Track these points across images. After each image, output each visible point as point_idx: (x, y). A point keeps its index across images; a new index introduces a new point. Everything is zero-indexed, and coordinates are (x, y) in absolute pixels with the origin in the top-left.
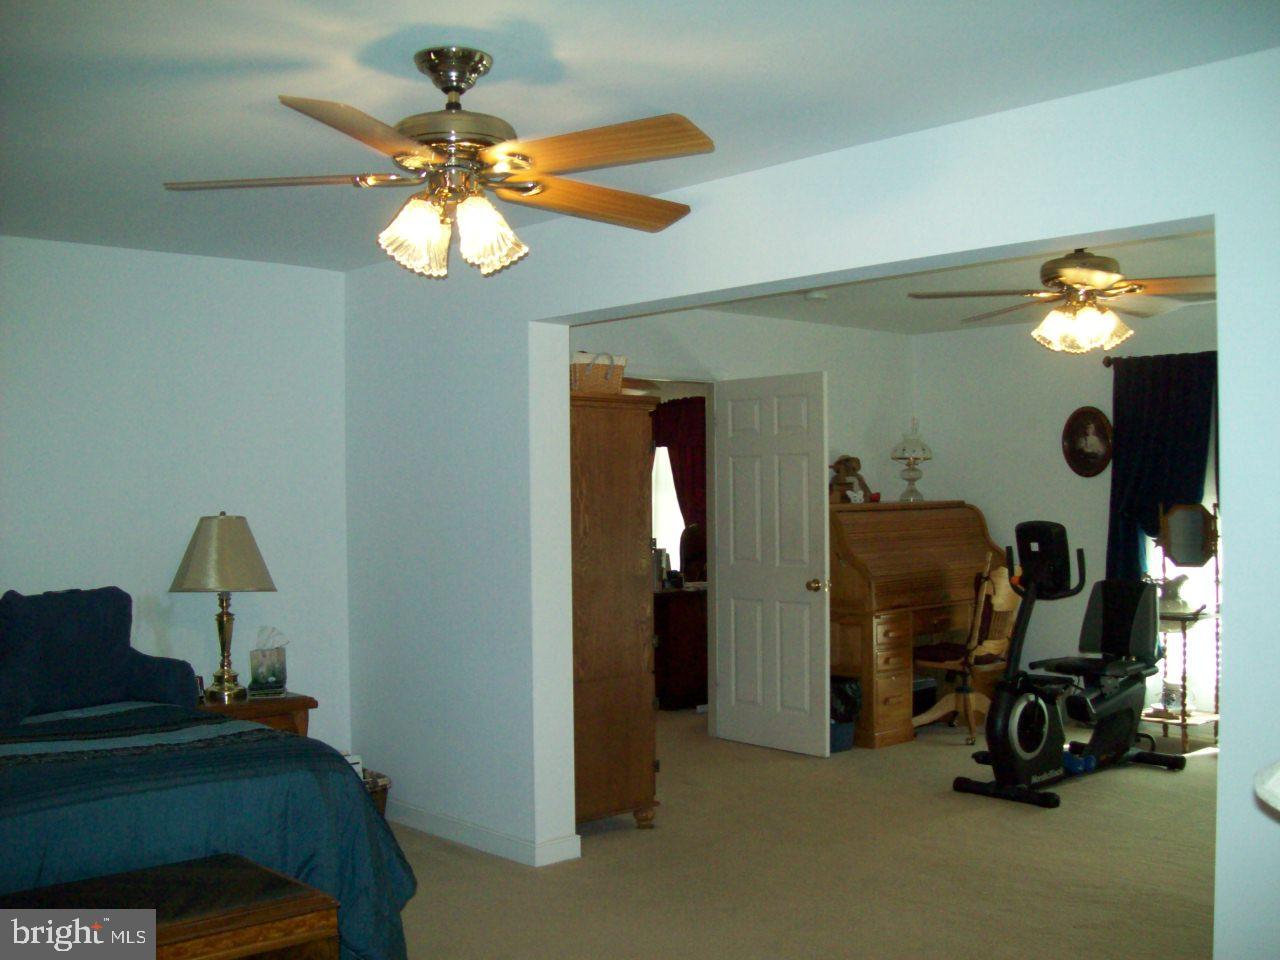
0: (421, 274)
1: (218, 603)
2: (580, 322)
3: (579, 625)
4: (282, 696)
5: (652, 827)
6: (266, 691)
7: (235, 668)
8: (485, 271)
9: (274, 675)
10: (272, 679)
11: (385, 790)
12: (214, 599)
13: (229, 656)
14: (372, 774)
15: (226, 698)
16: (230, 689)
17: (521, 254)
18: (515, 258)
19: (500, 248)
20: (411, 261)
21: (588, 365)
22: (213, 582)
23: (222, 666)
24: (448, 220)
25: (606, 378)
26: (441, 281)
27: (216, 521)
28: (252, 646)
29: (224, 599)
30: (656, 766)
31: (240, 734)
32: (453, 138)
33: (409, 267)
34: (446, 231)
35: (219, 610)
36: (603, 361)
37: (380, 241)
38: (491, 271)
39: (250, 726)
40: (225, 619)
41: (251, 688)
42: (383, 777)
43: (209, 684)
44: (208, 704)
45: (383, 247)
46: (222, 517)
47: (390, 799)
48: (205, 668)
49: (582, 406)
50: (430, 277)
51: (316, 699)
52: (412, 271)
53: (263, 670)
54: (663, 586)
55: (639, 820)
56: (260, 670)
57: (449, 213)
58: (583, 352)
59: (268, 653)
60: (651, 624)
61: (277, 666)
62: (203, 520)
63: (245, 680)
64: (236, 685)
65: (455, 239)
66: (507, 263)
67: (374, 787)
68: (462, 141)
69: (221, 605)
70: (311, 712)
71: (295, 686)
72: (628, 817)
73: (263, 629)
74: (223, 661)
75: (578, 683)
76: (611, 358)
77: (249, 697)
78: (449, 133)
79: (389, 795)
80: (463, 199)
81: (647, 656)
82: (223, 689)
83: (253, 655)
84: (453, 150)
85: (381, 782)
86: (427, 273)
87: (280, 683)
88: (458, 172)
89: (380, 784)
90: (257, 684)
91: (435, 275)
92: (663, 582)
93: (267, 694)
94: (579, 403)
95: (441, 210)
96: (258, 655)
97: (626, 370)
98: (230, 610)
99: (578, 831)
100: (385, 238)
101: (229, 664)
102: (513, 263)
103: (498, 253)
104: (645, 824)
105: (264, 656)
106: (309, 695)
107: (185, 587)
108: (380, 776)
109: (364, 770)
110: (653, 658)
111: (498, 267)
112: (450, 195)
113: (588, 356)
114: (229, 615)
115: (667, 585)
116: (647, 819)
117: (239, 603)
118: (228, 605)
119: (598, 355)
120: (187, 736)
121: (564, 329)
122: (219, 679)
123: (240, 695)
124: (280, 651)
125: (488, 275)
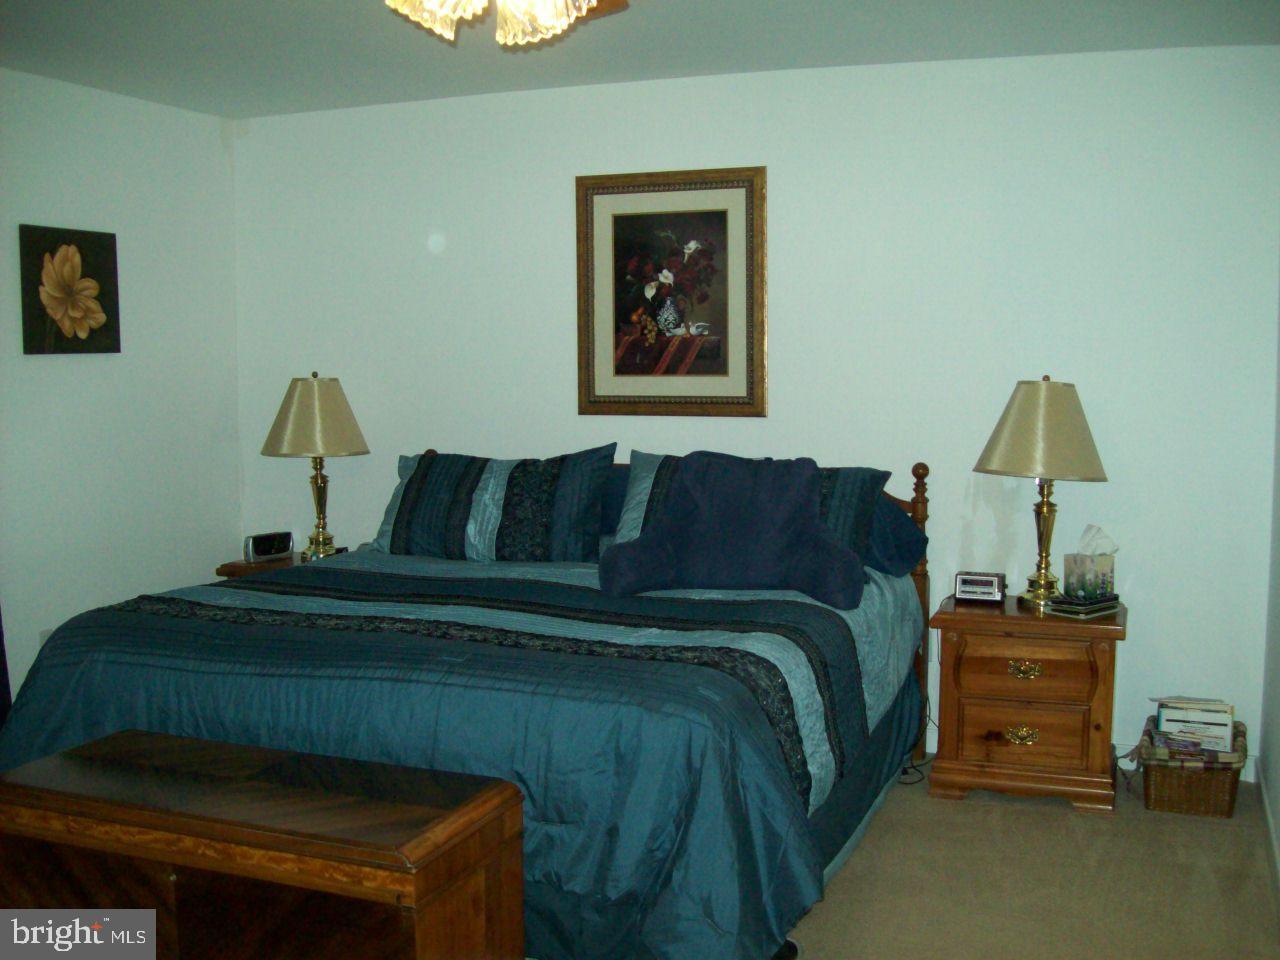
1: (1038, 489)
6: (1075, 608)
9: (1085, 589)
10: (1082, 593)
13: (1047, 557)
15: (1041, 608)
16: (1044, 597)
23: (1039, 568)
27: (1039, 386)
29: (1045, 487)
35: (1039, 499)
40: (1045, 509)
46: (1045, 382)
53: (1074, 580)
62: (1021, 384)
64: (1052, 592)
69: (1041, 492)
73: (1088, 528)
74: (1040, 562)
82: (1038, 597)
83: (1067, 560)
96: (1070, 561)
98: (1052, 499)
101: (1047, 567)
105: (1076, 563)
107: (991, 467)
114: (1051, 506)
118: (1050, 493)
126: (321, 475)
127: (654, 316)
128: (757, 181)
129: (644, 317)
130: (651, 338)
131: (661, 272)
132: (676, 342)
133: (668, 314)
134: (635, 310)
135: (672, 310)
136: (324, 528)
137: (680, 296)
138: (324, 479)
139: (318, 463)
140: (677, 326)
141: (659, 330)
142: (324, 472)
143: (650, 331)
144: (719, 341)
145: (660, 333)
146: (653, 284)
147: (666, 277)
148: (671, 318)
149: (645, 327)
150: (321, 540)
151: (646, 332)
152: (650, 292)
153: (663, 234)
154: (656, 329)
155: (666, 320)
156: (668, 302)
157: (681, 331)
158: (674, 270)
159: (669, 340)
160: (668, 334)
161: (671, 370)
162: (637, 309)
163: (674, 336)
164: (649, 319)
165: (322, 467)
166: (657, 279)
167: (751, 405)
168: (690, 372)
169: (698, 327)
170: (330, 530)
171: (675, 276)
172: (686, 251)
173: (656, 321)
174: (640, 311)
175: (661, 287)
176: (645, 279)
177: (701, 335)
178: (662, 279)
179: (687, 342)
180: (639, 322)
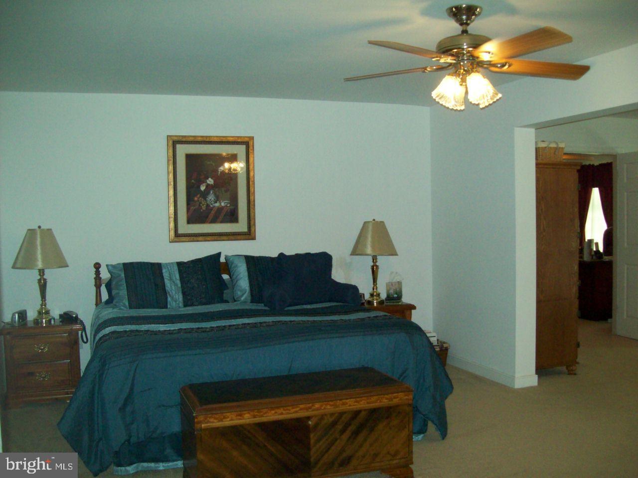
0: (452, 109)
1: (372, 260)
2: (540, 127)
3: (540, 273)
4: (400, 303)
5: (575, 374)
6: (392, 301)
7: (379, 290)
8: (481, 106)
9: (396, 294)
10: (396, 296)
11: (447, 349)
12: (370, 259)
13: (376, 285)
14: (441, 342)
15: (375, 304)
16: (376, 300)
17: (498, 98)
18: (495, 100)
19: (487, 96)
20: (447, 104)
21: (546, 147)
22: (369, 250)
24: (464, 84)
25: (555, 154)
26: (461, 112)
27: (371, 224)
28: (387, 280)
29: (374, 259)
30: (578, 345)
31: (377, 316)
32: (465, 47)
33: (446, 106)
34: (463, 89)
35: (372, 264)
36: (553, 145)
37: (432, 95)
38: (484, 106)
39: (382, 313)
40: (375, 268)
41: (386, 299)
42: (446, 343)
43: (367, 297)
44: (366, 306)
45: (434, 98)
46: (374, 222)
47: (449, 354)
48: (365, 289)
49: (542, 168)
50: (456, 110)
51: (415, 305)
52: (448, 108)
53: (392, 291)
54: (592, 258)
55: (569, 371)
56: (390, 292)
57: (463, 80)
58: (543, 141)
59: (394, 284)
60: (577, 275)
61: (398, 290)
62: (365, 223)
63: (383, 296)
64: (379, 298)
65: (467, 93)
66: (491, 102)
67: (442, 348)
68: (469, 48)
69: (373, 262)
70: (413, 311)
71: (406, 299)
72: (564, 368)
73: (392, 273)
74: (374, 287)
75: (539, 302)
76: (557, 144)
77: (385, 304)
78: (463, 45)
79: (449, 352)
80: (469, 74)
81: (575, 290)
82: (373, 300)
83: (387, 285)
84: (465, 52)
85: (445, 345)
86: (455, 109)
87: (399, 297)
88: (467, 62)
89: (445, 346)
90: (389, 298)
91: (459, 109)
92: (592, 256)
93: (393, 302)
94: (540, 166)
95: (460, 80)
96: (389, 285)
97: (565, 150)
99: (537, 373)
100: (434, 94)
101: (376, 289)
102: (494, 102)
103: (486, 99)
104: (571, 373)
105: (392, 285)
106: (412, 303)
107: (357, 253)
108: (444, 343)
109: (438, 340)
110: (578, 291)
111: (487, 105)
112: (464, 72)
113: (547, 143)
115: (594, 257)
116: (572, 370)
117: (381, 261)
119: (550, 142)
120: (353, 317)
121: (533, 130)
122: (372, 295)
123: (381, 303)
124: (400, 283)
125: (483, 108)
126: (43, 278)
127: (205, 198)
128: (251, 143)
129: (200, 198)
130: (204, 208)
131: (208, 179)
132: (215, 209)
133: (211, 197)
134: (196, 196)
135: (213, 195)
136: (45, 305)
137: (217, 190)
138: (45, 280)
139: (42, 272)
140: (216, 202)
141: (207, 204)
142: (45, 277)
143: (203, 205)
144: (235, 208)
145: (208, 206)
146: (204, 184)
147: (210, 181)
148: (213, 199)
149: (201, 203)
150: (44, 312)
151: (201, 205)
152: (203, 188)
153: (209, 163)
154: (206, 204)
155: (210, 200)
156: (211, 192)
157: (217, 205)
158: (214, 178)
159: (212, 209)
160: (211, 206)
161: (214, 221)
162: (197, 195)
163: (214, 207)
164: (203, 199)
165: (44, 274)
166: (206, 182)
167: (249, 235)
168: (222, 222)
169: (225, 203)
170: (49, 307)
171: (214, 182)
172: (219, 170)
173: (206, 200)
174: (198, 196)
175: (208, 186)
176: (200, 182)
177: (226, 206)
178: (208, 182)
179: (220, 209)
180: (198, 201)
